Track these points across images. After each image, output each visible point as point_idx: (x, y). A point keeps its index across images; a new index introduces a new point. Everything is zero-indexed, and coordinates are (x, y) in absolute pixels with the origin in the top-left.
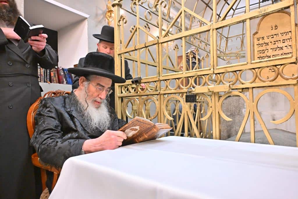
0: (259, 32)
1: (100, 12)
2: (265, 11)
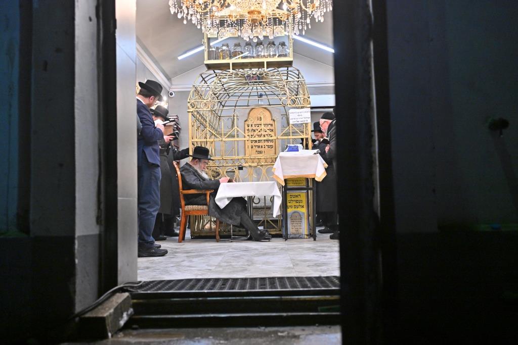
0: (249, 120)
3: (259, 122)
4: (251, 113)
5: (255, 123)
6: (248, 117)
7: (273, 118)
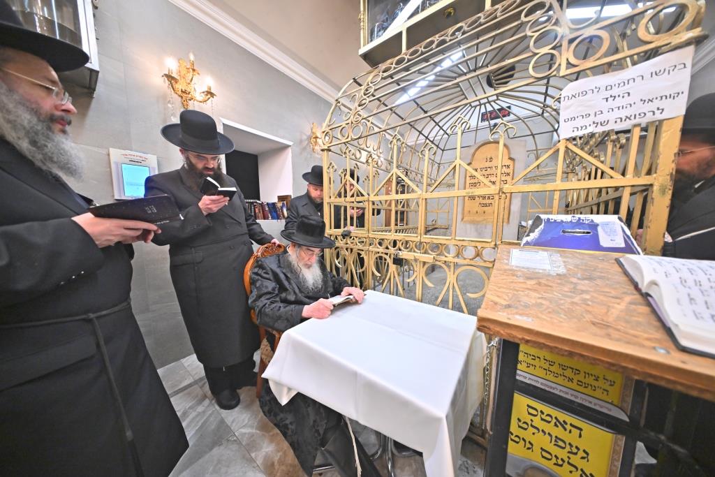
0: (473, 163)
1: (305, 137)
2: (472, 193)
3: (488, 164)
4: (477, 153)
5: (482, 166)
6: (472, 160)
7: (512, 156)
